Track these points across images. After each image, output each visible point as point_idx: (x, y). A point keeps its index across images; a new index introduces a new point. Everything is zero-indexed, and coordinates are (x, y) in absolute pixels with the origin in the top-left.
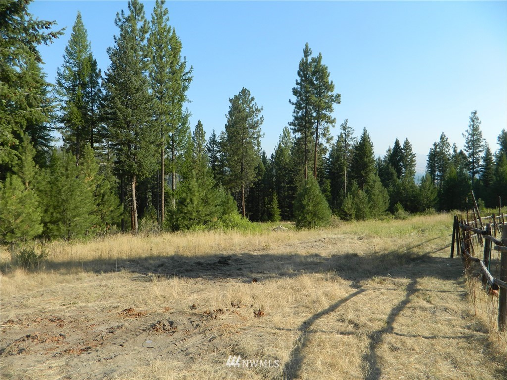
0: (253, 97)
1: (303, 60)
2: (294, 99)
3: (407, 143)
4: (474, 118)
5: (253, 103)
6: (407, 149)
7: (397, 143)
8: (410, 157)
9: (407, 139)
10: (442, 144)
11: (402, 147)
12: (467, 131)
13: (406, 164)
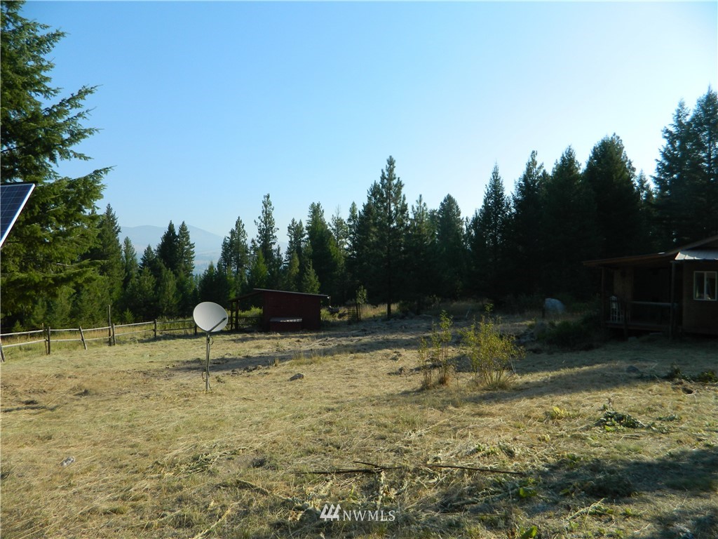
3: (183, 228)
4: (267, 204)
6: (183, 237)
7: (171, 227)
8: (187, 247)
9: (183, 223)
10: (238, 231)
11: (177, 233)
12: (259, 217)
13: (182, 257)
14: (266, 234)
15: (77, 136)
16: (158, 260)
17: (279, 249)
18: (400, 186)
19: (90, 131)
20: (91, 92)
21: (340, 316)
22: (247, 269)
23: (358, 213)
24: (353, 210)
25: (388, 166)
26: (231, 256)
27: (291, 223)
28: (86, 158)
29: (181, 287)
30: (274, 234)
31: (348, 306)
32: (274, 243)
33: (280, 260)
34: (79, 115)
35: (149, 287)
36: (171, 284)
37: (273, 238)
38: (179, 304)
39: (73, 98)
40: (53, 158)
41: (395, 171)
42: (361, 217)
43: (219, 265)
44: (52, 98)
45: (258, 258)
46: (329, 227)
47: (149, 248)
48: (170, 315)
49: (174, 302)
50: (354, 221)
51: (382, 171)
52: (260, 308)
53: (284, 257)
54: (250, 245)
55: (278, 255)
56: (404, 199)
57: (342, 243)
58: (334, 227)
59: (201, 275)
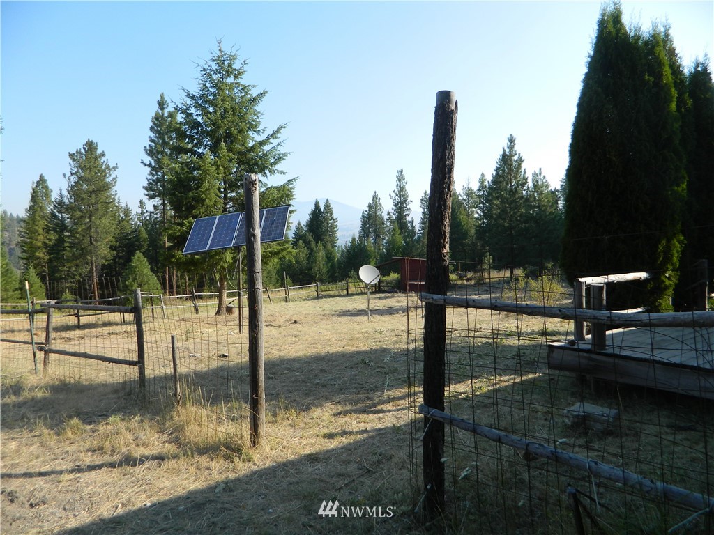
0: (103, 152)
1: (157, 112)
2: (148, 159)
3: (327, 205)
4: (401, 178)
5: (103, 159)
6: (328, 213)
7: (317, 205)
8: (331, 222)
9: (327, 200)
10: (375, 205)
11: (322, 210)
12: (394, 191)
13: (327, 231)
14: (401, 207)
15: (279, 159)
16: (307, 233)
17: (413, 221)
18: (520, 161)
19: (286, 154)
20: (284, 128)
21: (468, 280)
22: (384, 239)
23: (487, 184)
24: (482, 181)
25: (509, 143)
26: (369, 228)
27: (423, 196)
28: (284, 173)
29: (329, 257)
30: (408, 207)
31: (475, 271)
32: (408, 215)
33: (414, 232)
34: (278, 144)
35: (304, 258)
36: (321, 254)
37: (407, 210)
38: (328, 272)
39: (274, 133)
40: (265, 175)
41: (516, 148)
42: (490, 188)
43: (360, 237)
44: (262, 135)
45: (394, 229)
46: (460, 198)
47: (299, 224)
48: (322, 281)
49: (325, 270)
50: (484, 191)
51: (503, 148)
52: (398, 274)
53: (417, 227)
54: (386, 217)
55: (412, 226)
56: (525, 173)
57: (473, 212)
58: (465, 197)
59: (343, 246)
